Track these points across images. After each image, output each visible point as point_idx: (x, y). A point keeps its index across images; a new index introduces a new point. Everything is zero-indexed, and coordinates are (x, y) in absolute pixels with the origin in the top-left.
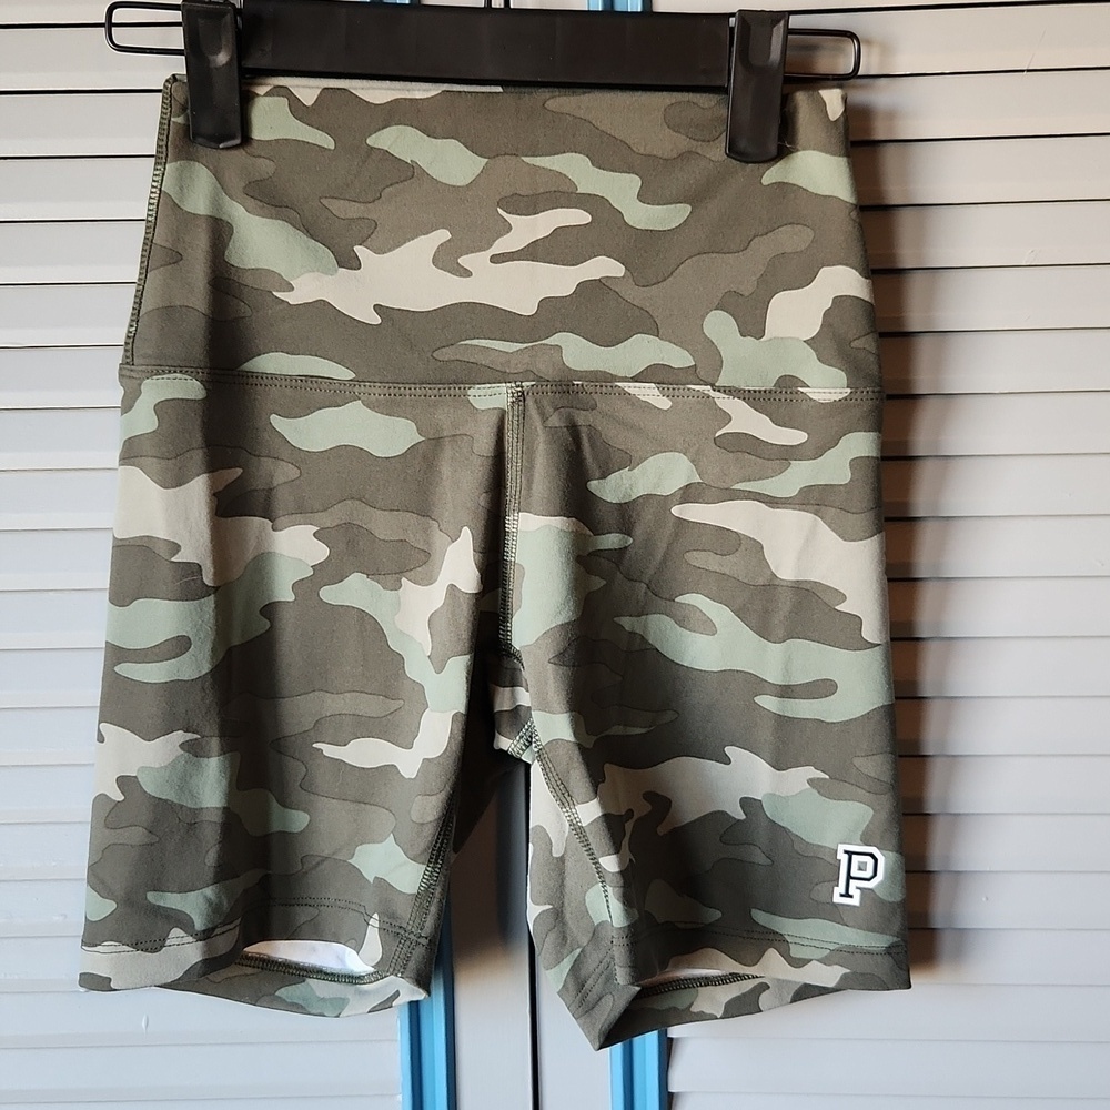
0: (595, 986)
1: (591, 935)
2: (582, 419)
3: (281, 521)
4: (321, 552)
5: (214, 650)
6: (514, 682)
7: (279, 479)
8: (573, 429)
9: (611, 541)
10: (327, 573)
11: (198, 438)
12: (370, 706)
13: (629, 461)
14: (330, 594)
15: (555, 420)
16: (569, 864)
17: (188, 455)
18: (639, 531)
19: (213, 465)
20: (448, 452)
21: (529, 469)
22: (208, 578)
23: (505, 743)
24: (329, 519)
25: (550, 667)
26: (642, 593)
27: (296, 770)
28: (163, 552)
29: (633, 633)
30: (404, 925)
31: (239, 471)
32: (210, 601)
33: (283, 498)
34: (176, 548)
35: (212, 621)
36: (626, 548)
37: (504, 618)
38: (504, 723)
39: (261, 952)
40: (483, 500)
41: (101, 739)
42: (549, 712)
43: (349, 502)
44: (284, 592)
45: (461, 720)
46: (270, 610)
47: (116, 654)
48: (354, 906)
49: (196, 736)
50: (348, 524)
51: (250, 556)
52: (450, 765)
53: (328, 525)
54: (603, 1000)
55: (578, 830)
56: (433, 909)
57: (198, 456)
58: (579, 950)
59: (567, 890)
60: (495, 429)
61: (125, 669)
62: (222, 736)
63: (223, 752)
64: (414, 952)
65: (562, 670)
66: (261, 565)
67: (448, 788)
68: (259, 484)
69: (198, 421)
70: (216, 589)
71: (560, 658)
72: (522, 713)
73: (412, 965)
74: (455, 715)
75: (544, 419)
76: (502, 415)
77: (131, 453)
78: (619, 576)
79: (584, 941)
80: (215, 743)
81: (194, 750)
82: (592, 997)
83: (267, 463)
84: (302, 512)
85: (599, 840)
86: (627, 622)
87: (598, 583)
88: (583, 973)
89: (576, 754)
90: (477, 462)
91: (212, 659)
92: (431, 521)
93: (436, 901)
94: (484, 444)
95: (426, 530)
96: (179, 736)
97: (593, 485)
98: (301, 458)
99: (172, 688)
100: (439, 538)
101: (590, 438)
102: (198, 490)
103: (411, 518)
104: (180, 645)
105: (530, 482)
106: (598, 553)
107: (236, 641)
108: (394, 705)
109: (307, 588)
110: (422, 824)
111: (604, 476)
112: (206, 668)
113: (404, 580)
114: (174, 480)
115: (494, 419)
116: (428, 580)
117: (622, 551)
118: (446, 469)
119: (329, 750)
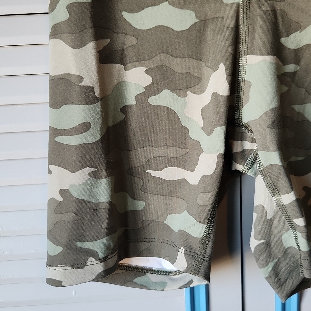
0: (283, 275)
1: (283, 253)
2: (278, 6)
3: (129, 65)
4: (148, 80)
5: (102, 128)
6: (242, 138)
7: (127, 45)
8: (274, 11)
9: (291, 68)
10: (152, 90)
11: (89, 23)
12: (172, 152)
13: (299, 27)
14: (153, 101)
15: (266, 7)
16: (275, 222)
17: (85, 31)
18: (303, 62)
19: (97, 37)
20: (210, 27)
21: (252, 34)
22: (97, 93)
23: (239, 167)
24: (152, 64)
25: (268, 130)
26: (303, 93)
27: (139, 183)
28: (75, 81)
29: (299, 113)
30: (197, 252)
31: (108, 41)
32: (98, 105)
33: (130, 54)
34: (81, 79)
35: (100, 114)
36: (297, 71)
37: (238, 108)
38: (239, 158)
39: (125, 263)
40: (230, 49)
41: (50, 172)
42: (268, 151)
43: (162, 54)
44: (131, 100)
45: (222, 157)
46: (125, 109)
47: (55, 132)
48: (167, 242)
49: (95, 169)
50: (162, 66)
51: (115, 83)
52: (217, 178)
53: (152, 66)
54: (288, 281)
55: (282, 207)
56: (210, 244)
57: (89, 32)
58: (276, 260)
59: (273, 233)
60: (235, 13)
61: (60, 139)
62: (107, 169)
63: (108, 176)
64: (203, 264)
65: (273, 131)
66: (120, 87)
67: (216, 189)
68: (118, 47)
69: (89, 14)
70: (101, 99)
71: (272, 125)
72: (246, 153)
73: (202, 270)
74: (219, 154)
75: (260, 6)
76: (238, 5)
77: (56, 32)
78: (293, 86)
79: (280, 255)
80: (104, 172)
81: (95, 176)
82: (282, 280)
83: (121, 37)
84: (139, 60)
85: (294, 211)
86: (297, 108)
87: (285, 89)
88: (278, 269)
89: (282, 171)
90: (226, 30)
91: (101, 133)
92: (202, 63)
93: (211, 240)
94: (230, 22)
95: (199, 67)
96: (88, 170)
97: (283, 40)
98: (137, 33)
99: (84, 147)
100: (206, 70)
101: (282, 16)
102: (90, 49)
103: (193, 62)
104: (86, 127)
105: (253, 39)
106: (285, 74)
107: (111, 124)
108: (184, 151)
109: (142, 98)
110: (204, 206)
111: (288, 35)
112: (98, 137)
113: (188, 92)
114: (79, 44)
115: (234, 8)
116: (201, 91)
117: (295, 73)
118: (209, 36)
119: (153, 173)
